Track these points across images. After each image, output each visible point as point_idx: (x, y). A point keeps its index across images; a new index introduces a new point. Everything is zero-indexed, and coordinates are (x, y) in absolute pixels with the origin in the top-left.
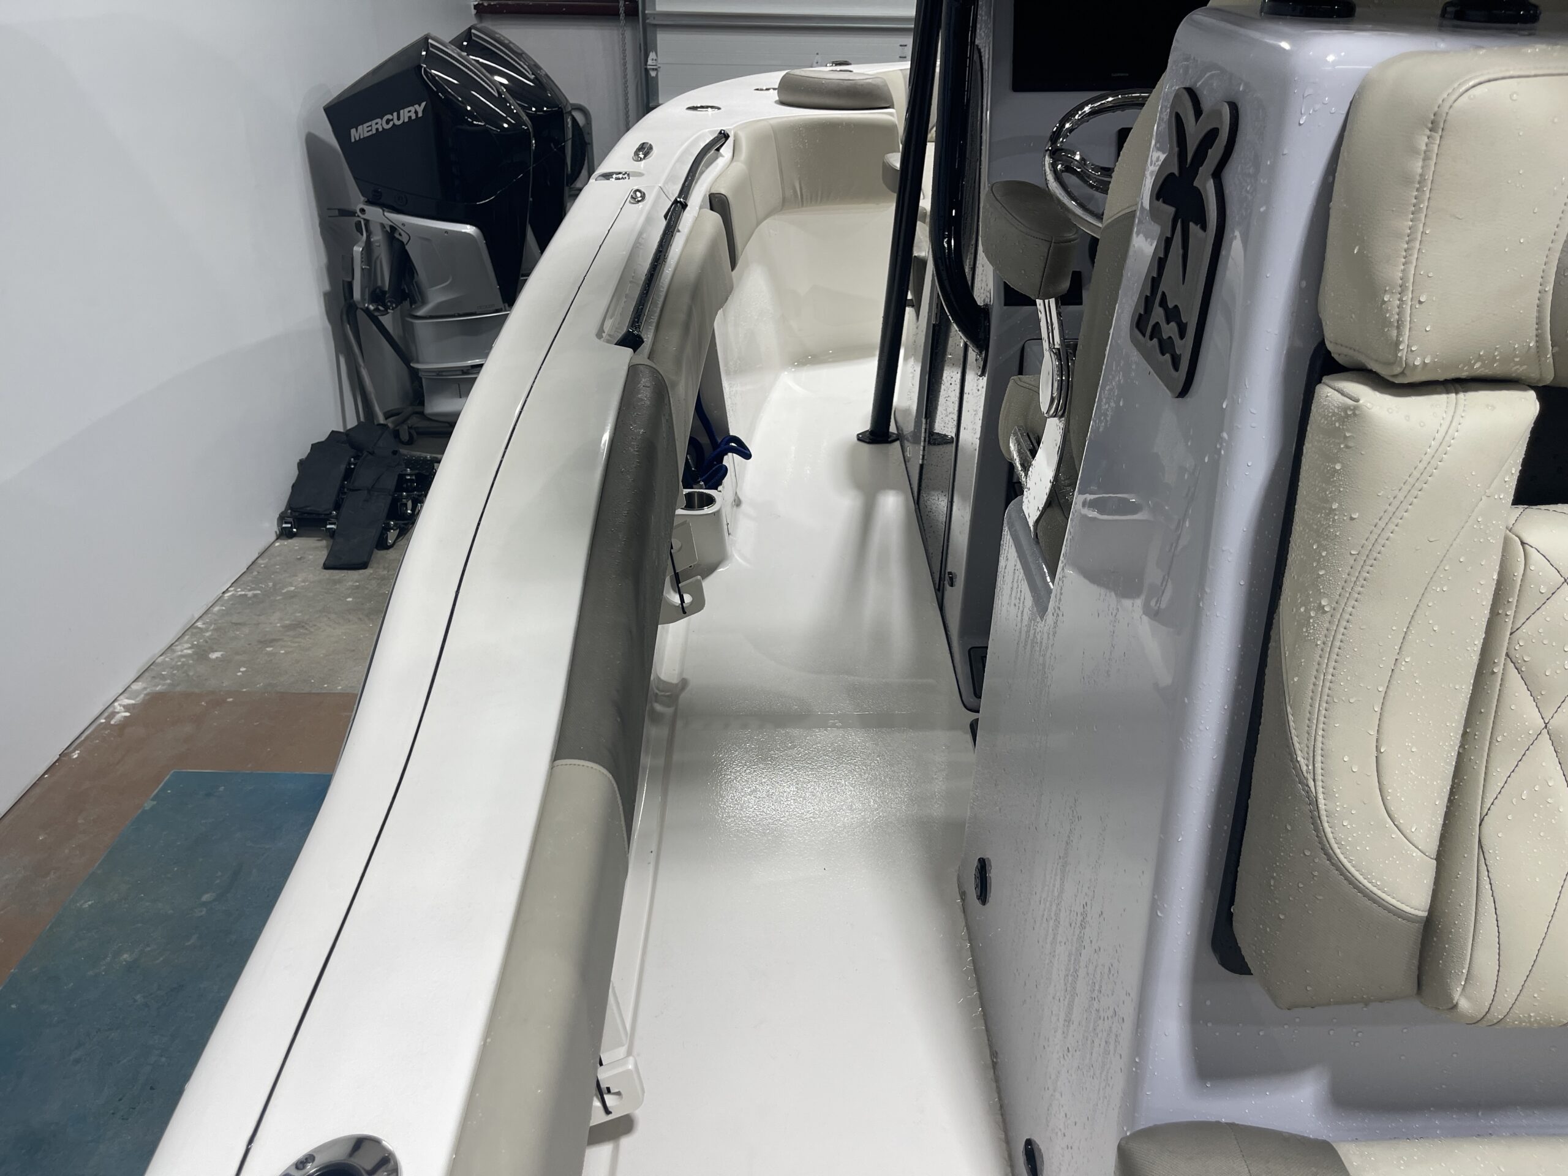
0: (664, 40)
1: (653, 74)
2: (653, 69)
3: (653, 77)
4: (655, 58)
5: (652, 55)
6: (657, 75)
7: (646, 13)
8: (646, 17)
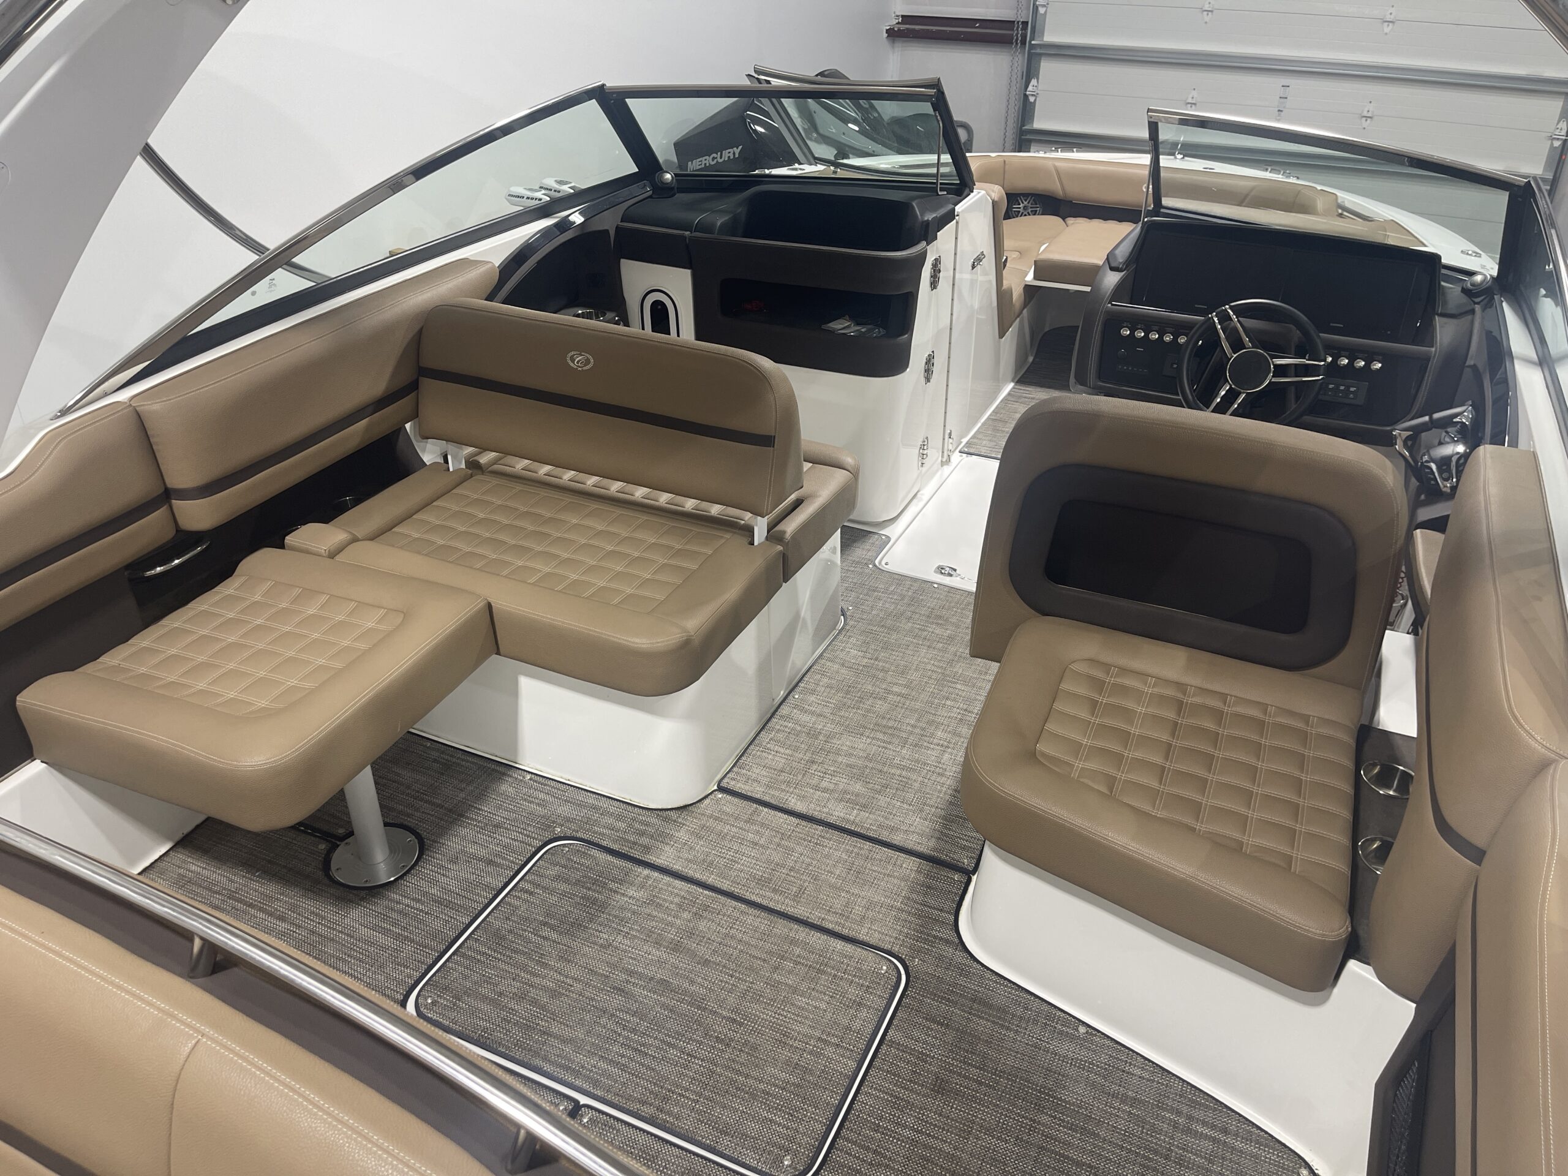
0: (1047, 67)
1: (1032, 99)
2: (1033, 95)
3: (1031, 103)
4: (1036, 84)
5: (1034, 82)
6: (1035, 100)
7: (1033, 42)
8: (1032, 47)
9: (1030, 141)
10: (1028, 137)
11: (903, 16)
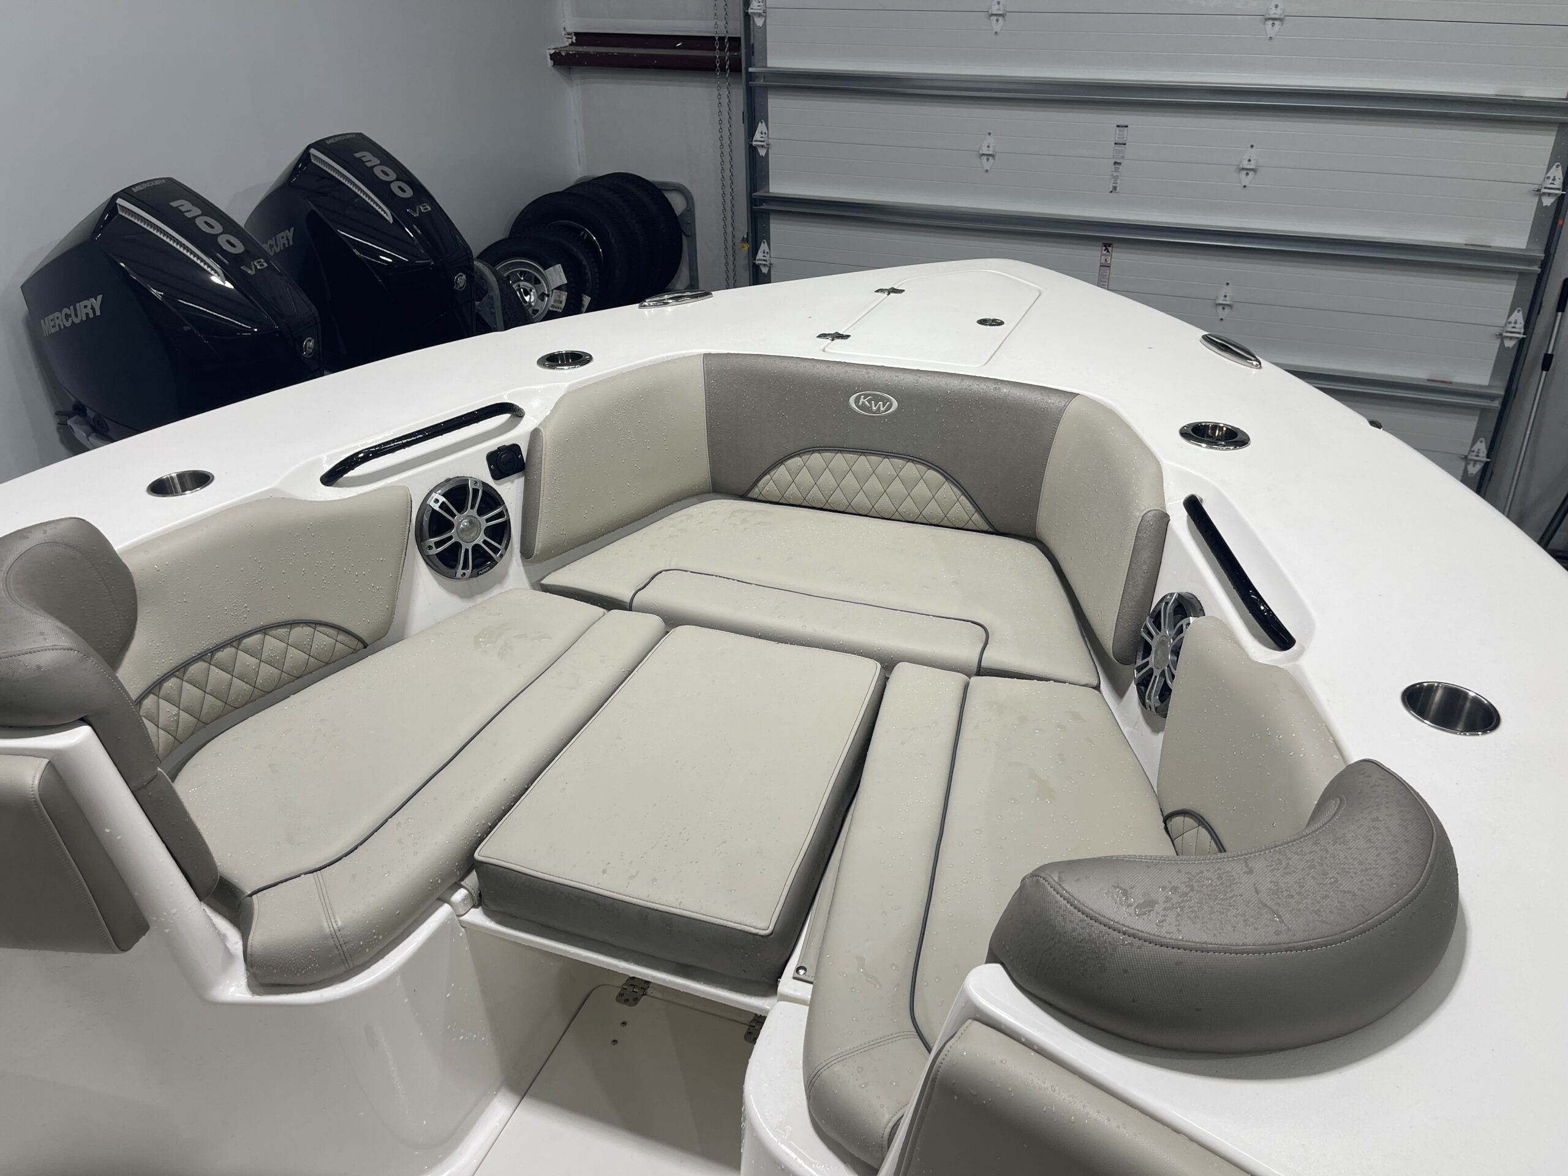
0: (778, 106)
1: (762, 152)
2: (763, 146)
3: (762, 157)
4: (765, 130)
5: (761, 127)
6: (767, 154)
7: (750, 70)
8: (750, 76)
9: (768, 213)
10: (765, 207)
11: (576, 34)
